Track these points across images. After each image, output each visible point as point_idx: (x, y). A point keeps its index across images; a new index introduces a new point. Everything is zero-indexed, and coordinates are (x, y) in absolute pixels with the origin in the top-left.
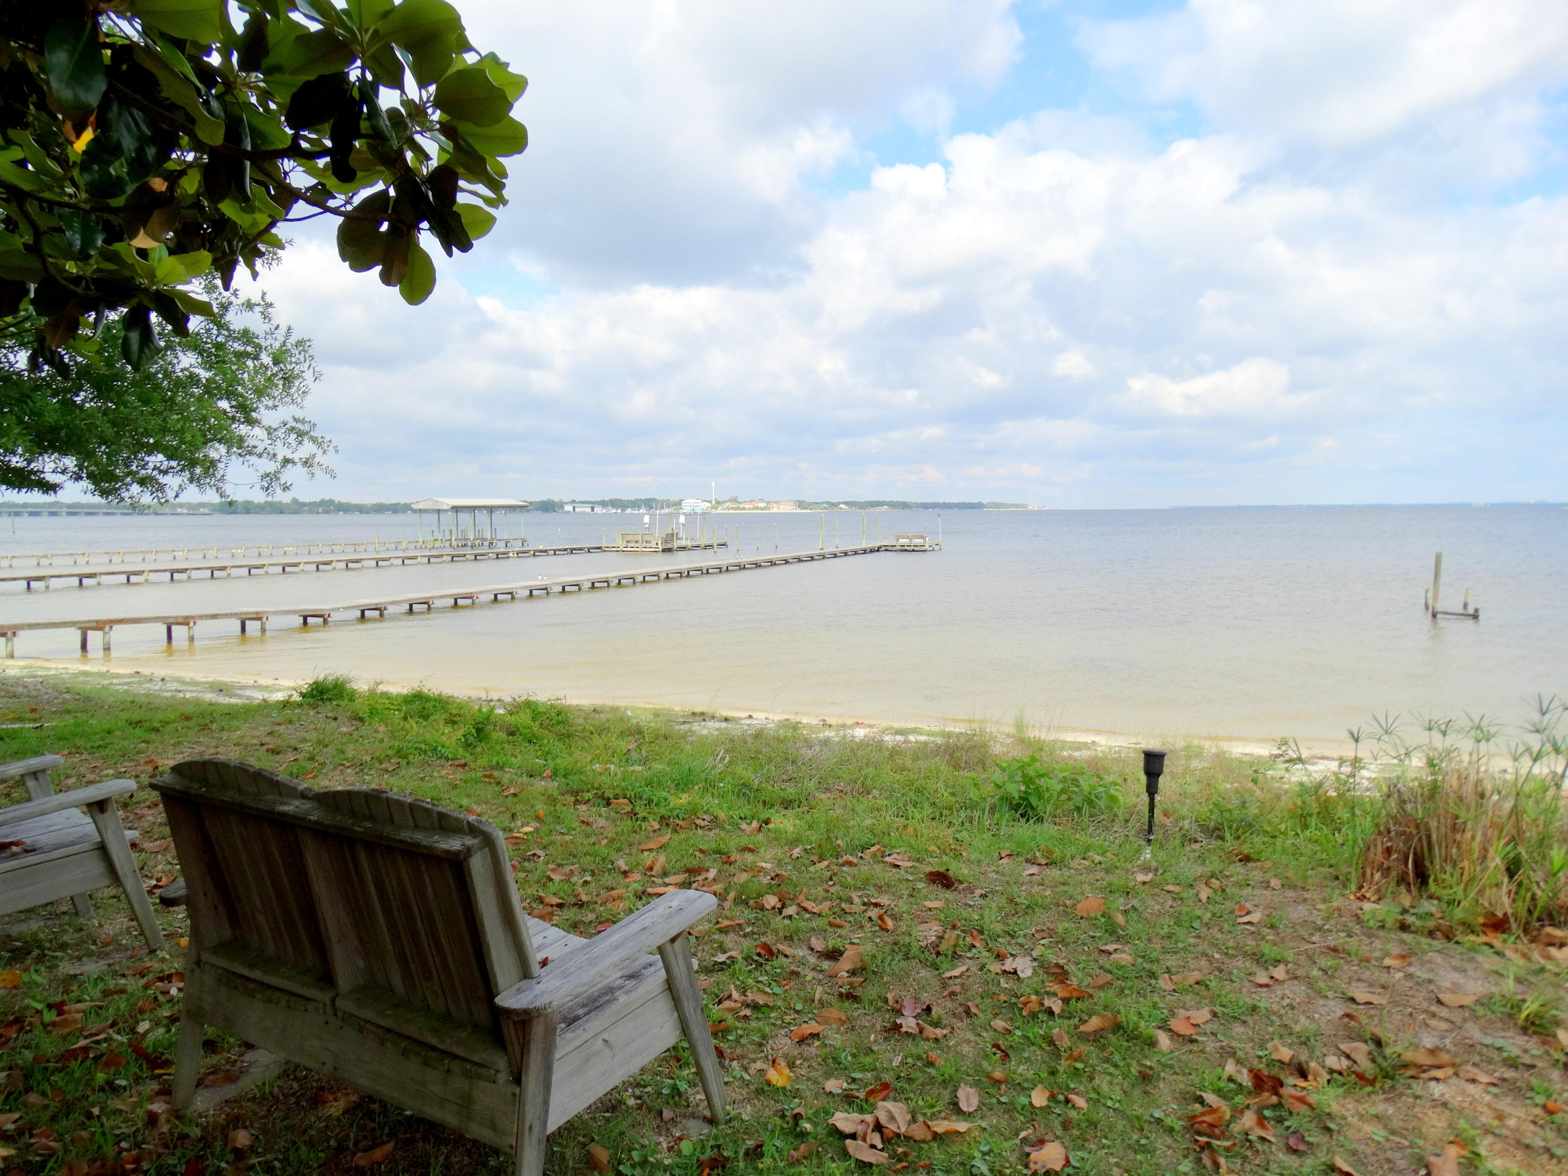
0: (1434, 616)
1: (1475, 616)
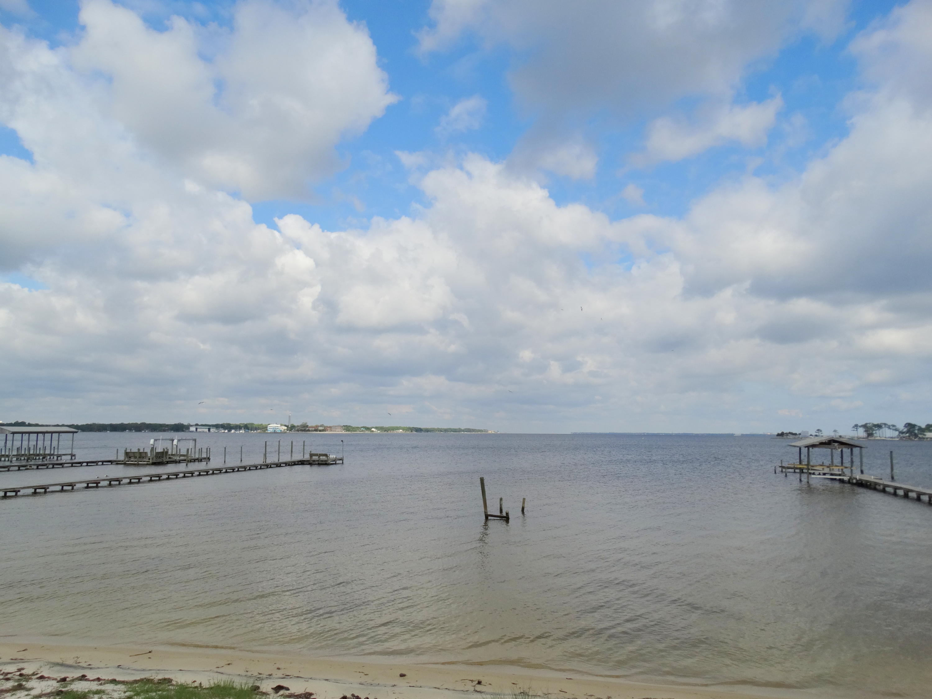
0: (487, 518)
1: (506, 519)
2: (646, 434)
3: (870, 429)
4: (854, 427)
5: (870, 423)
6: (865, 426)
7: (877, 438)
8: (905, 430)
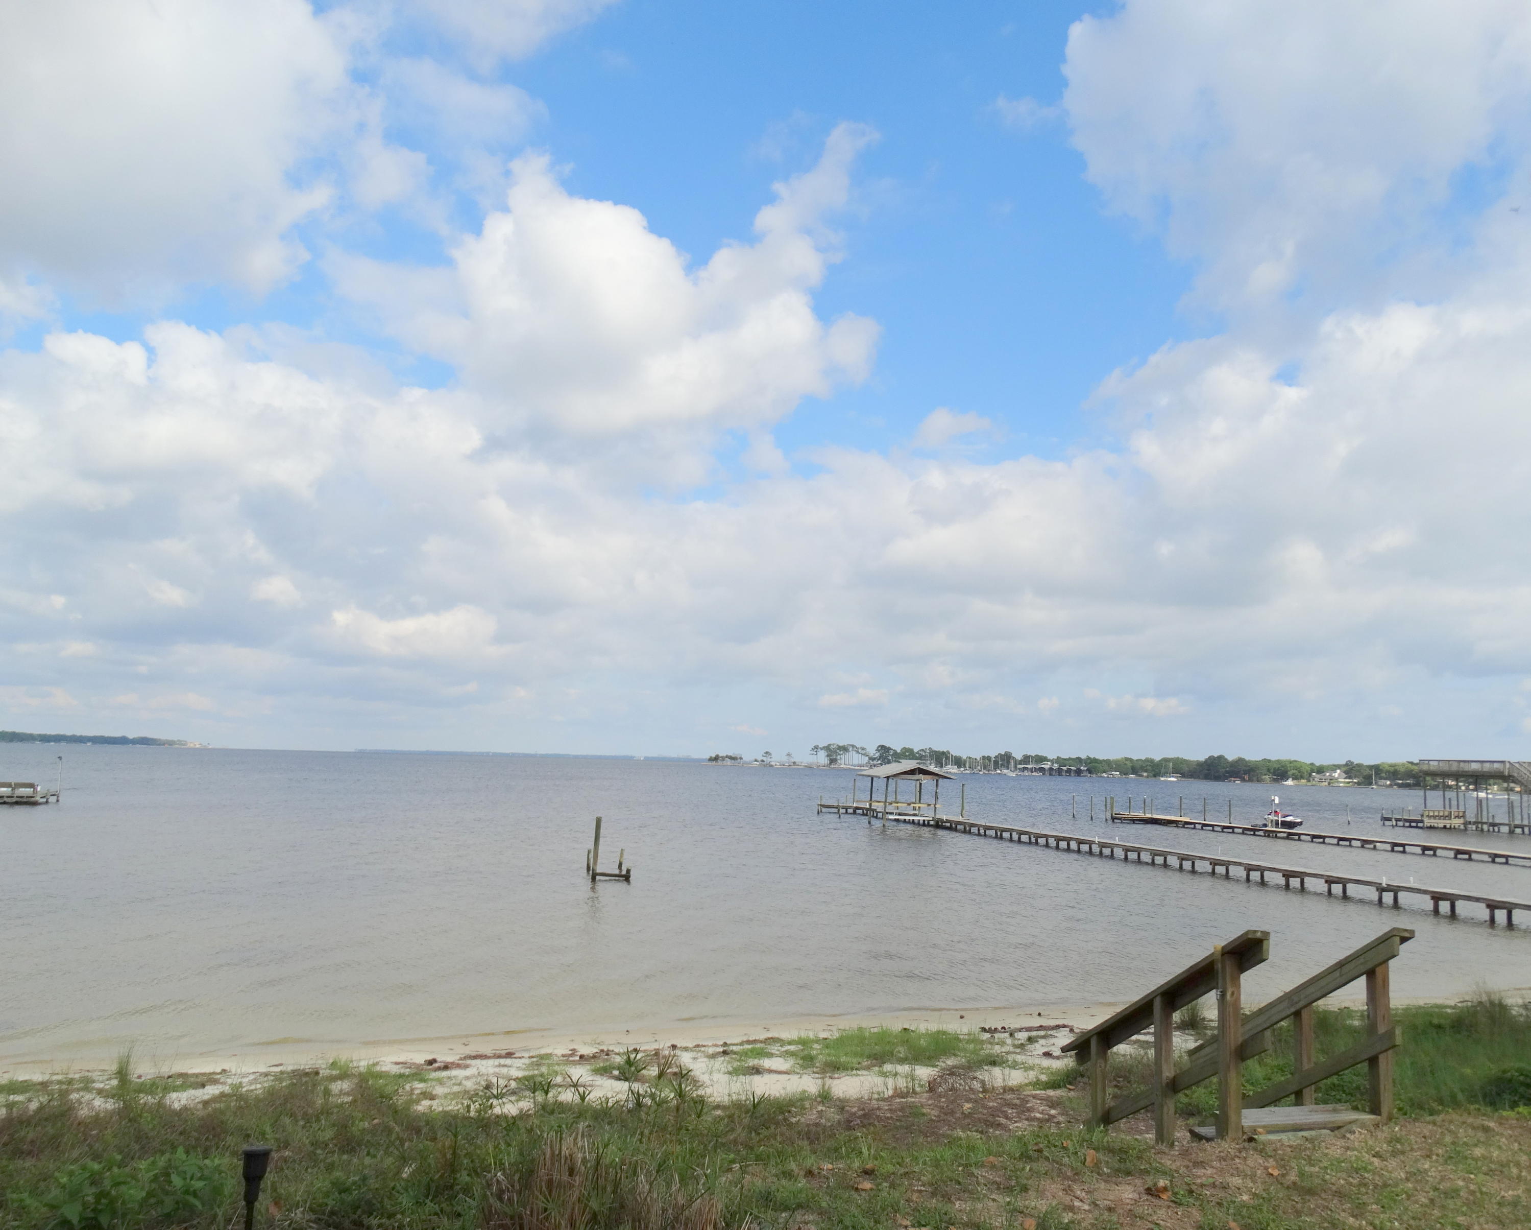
0: (594, 879)
1: (627, 878)
2: (491, 754)
3: (834, 753)
4: (813, 749)
5: (834, 745)
6: (827, 748)
7: (841, 766)
8: (877, 755)
